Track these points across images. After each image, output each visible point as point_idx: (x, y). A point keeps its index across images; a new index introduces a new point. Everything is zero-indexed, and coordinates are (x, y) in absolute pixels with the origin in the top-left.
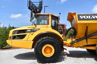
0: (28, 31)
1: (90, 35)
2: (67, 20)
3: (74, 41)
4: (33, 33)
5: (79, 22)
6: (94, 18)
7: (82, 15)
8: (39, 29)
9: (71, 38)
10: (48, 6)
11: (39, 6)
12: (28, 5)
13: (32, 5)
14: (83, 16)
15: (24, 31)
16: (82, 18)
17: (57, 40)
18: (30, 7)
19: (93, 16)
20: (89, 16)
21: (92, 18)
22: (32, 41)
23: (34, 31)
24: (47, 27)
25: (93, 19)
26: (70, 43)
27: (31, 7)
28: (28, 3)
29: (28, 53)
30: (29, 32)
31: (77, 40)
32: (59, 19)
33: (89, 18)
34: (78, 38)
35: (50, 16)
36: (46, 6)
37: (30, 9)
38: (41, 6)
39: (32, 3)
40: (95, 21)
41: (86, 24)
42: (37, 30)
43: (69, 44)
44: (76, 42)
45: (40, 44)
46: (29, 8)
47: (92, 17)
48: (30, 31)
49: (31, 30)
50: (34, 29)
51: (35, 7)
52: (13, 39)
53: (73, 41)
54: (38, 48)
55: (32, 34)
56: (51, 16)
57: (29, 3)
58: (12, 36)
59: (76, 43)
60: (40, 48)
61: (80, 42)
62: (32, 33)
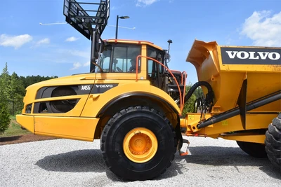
0: (83, 88)
1: (253, 102)
2: (188, 60)
3: (208, 120)
4: (98, 97)
5: (224, 67)
6: (263, 58)
7: (232, 49)
8: (115, 85)
9: (199, 111)
10: (127, 17)
11: (98, 15)
12: (66, 10)
13: (78, 10)
14: (235, 52)
15: (71, 89)
16: (232, 57)
17: (164, 117)
18: (72, 16)
19: (261, 54)
20: (252, 54)
21: (258, 58)
22: (96, 117)
23: (100, 91)
24: (137, 80)
25: (260, 62)
26: (197, 126)
27: (74, 16)
28: (64, 5)
29: (74, 152)
30: (85, 92)
31: (216, 116)
32: (168, 57)
33: (252, 57)
34: (219, 112)
35: (143, 47)
36: (122, 18)
37: (72, 21)
38: (103, 15)
39: (78, 3)
40: (266, 66)
41: (243, 73)
42: (109, 88)
43: (194, 128)
44: (215, 122)
45: (118, 126)
46: (68, 20)
47: (258, 55)
48: (89, 88)
49: (93, 86)
50: (100, 84)
51: (86, 16)
52: (39, 112)
53: (205, 121)
54: (112, 137)
55: (95, 99)
56: (145, 47)
57: (67, 5)
58: (35, 103)
59: (212, 126)
60: (118, 139)
61: (224, 122)
62: (95, 95)
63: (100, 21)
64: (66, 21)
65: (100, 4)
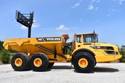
63: (31, 21)
64: (17, 21)
65: (30, 14)
